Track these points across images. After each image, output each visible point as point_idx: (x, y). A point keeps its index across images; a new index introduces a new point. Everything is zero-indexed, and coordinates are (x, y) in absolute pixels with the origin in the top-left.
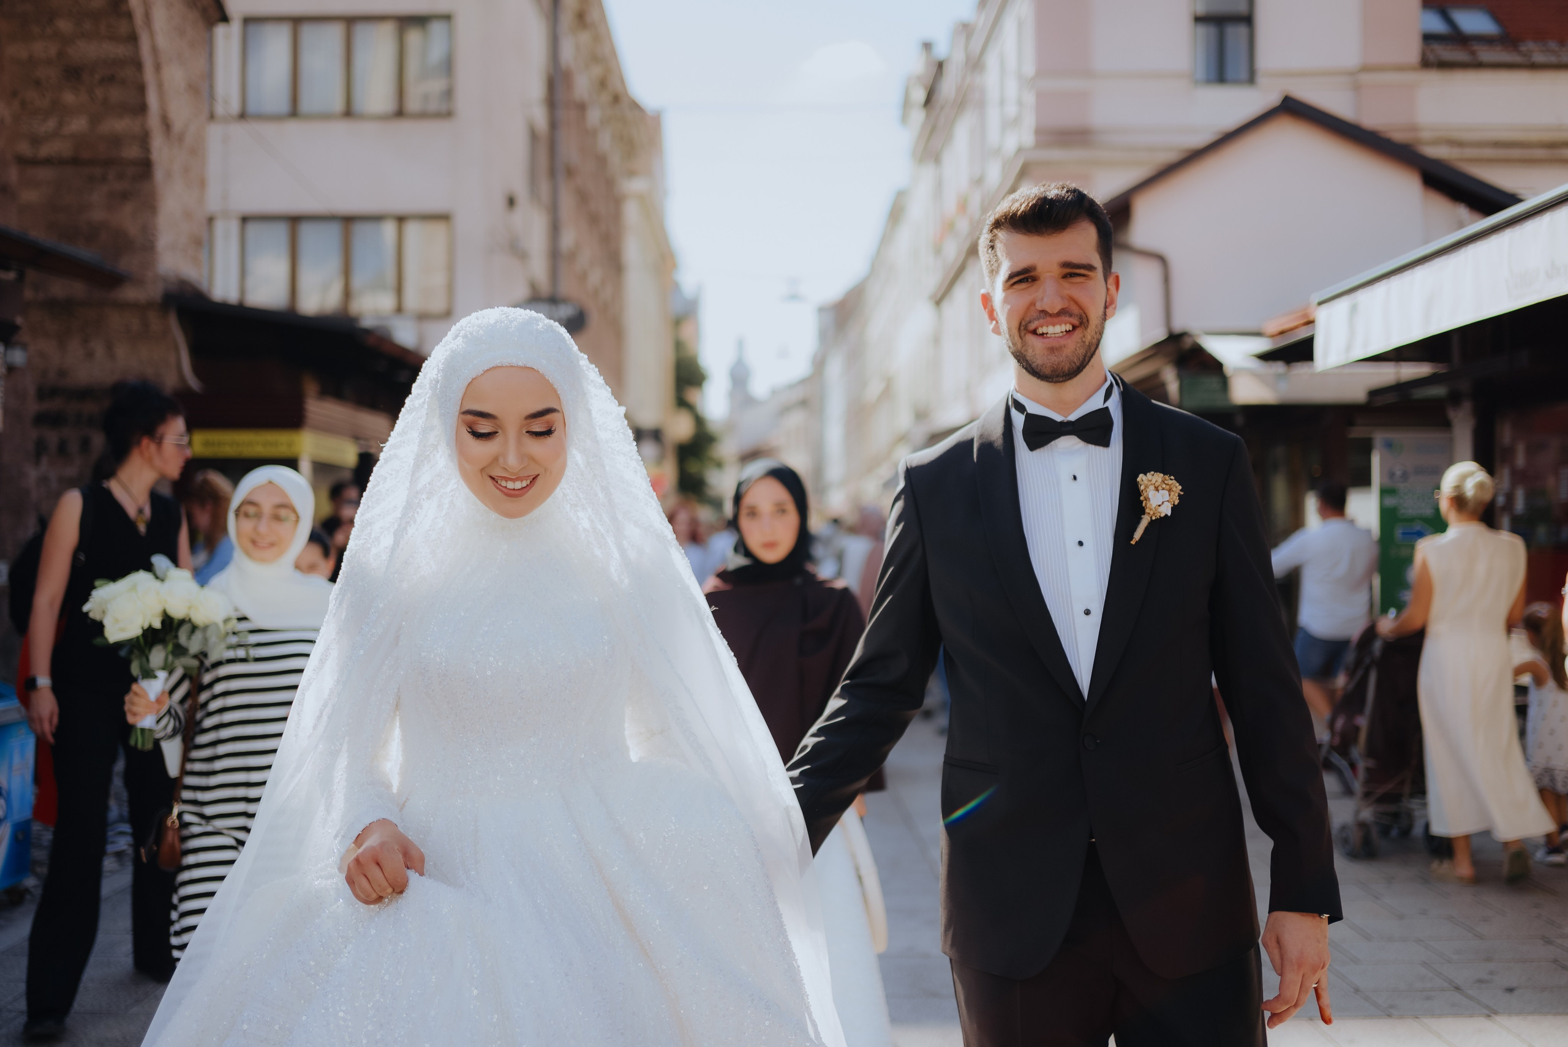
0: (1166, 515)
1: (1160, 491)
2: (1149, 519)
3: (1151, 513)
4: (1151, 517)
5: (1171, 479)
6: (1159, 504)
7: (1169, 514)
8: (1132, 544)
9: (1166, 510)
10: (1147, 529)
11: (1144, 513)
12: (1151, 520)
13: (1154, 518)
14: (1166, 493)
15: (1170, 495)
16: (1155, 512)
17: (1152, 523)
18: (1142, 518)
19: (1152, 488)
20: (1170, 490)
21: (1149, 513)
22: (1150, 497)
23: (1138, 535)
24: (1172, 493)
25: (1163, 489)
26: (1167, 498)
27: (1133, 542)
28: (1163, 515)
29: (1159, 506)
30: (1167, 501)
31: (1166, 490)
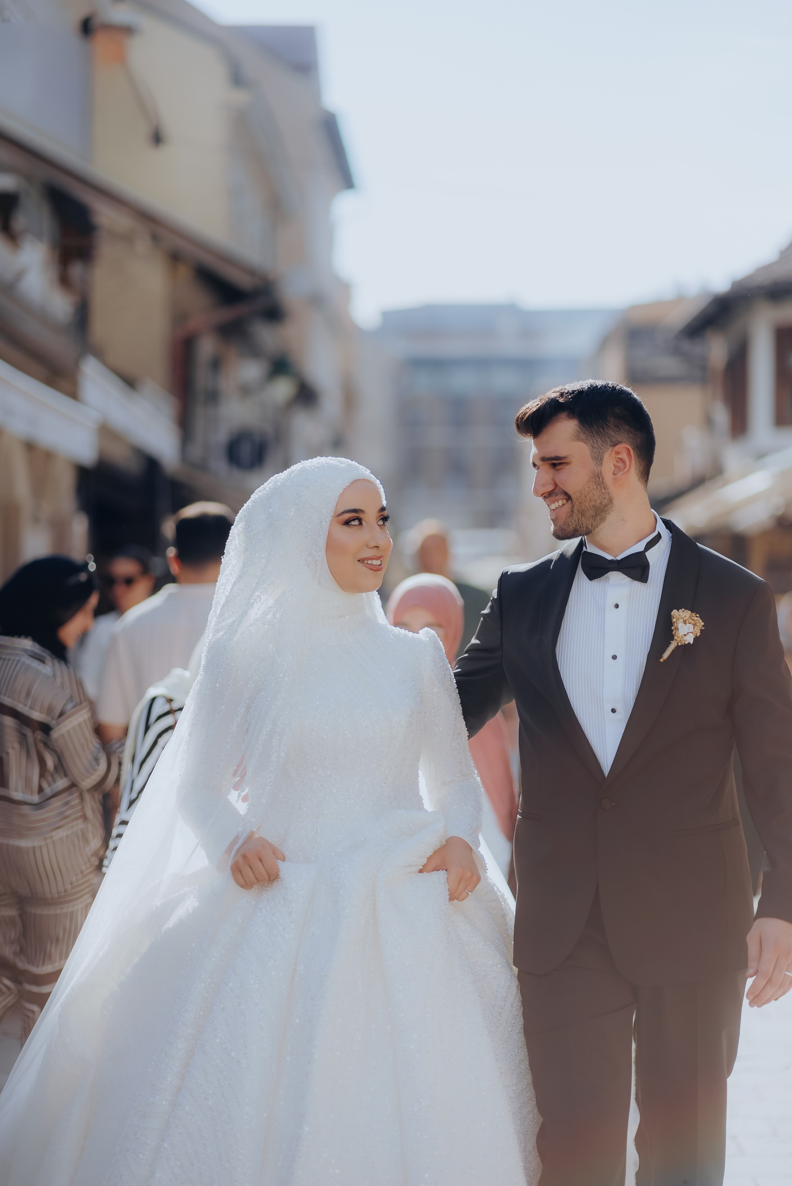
0: (689, 643)
1: (687, 624)
2: (676, 644)
5: (697, 617)
6: (685, 634)
7: (692, 643)
8: (661, 662)
9: (690, 639)
10: (673, 651)
11: (673, 640)
12: (678, 645)
13: (680, 644)
14: (692, 626)
15: (694, 628)
16: (681, 640)
17: (678, 647)
18: (671, 643)
19: (681, 620)
20: (695, 625)
21: (677, 640)
22: (679, 627)
23: (666, 655)
24: (696, 627)
25: (690, 623)
26: (692, 630)
27: (661, 660)
28: (686, 643)
29: (685, 635)
30: (691, 632)
31: (692, 624)
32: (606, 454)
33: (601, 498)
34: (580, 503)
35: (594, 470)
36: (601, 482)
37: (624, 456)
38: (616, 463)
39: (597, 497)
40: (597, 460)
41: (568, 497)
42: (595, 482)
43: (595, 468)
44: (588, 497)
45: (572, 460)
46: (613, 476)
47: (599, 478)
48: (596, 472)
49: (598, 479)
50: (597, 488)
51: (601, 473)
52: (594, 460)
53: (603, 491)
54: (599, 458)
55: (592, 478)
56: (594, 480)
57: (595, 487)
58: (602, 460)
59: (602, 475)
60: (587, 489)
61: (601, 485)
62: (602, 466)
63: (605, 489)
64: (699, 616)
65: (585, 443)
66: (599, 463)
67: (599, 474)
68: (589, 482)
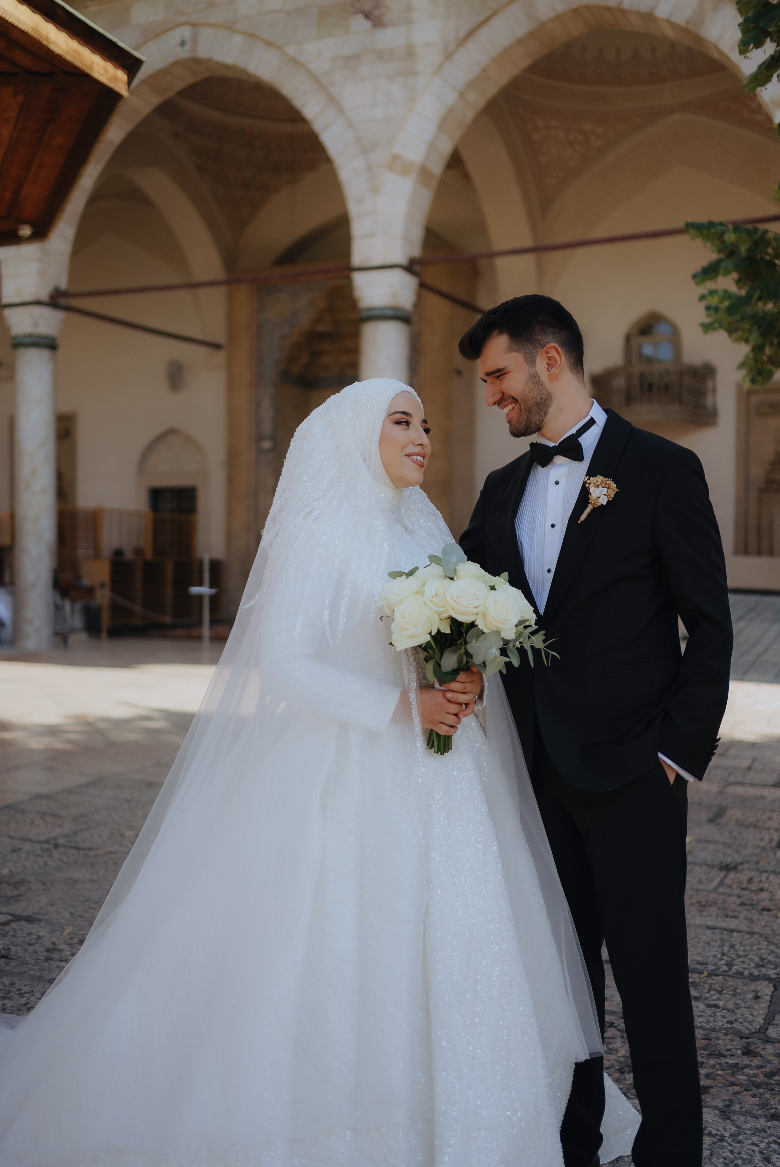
0: (602, 505)
1: (600, 488)
2: (592, 507)
3: (593, 502)
4: (594, 506)
5: (611, 481)
7: (605, 504)
8: (578, 523)
9: (603, 501)
10: (589, 515)
11: (589, 503)
12: (594, 508)
13: (595, 506)
14: (606, 490)
16: (596, 502)
17: (594, 510)
18: (588, 506)
19: (596, 485)
20: (608, 488)
22: (594, 493)
23: (583, 517)
24: (609, 490)
25: (603, 486)
26: (605, 493)
27: (579, 522)
28: (600, 504)
29: (598, 498)
30: (605, 495)
31: (606, 488)
32: (538, 356)
33: (540, 394)
34: (525, 403)
35: (530, 372)
36: (538, 380)
37: (554, 353)
38: (549, 362)
39: (537, 394)
40: (531, 363)
41: (515, 400)
42: (533, 382)
43: (530, 370)
44: (530, 396)
45: (509, 370)
46: (548, 373)
47: (536, 378)
48: (532, 373)
49: (534, 378)
50: (535, 386)
51: (536, 373)
52: (529, 364)
53: (541, 388)
54: (532, 361)
55: (530, 379)
56: (532, 380)
57: (533, 386)
58: (535, 362)
59: (538, 374)
60: (527, 390)
61: (538, 383)
62: (536, 367)
63: (542, 386)
64: (612, 480)
65: (518, 352)
66: (533, 365)
67: (534, 374)
68: (527, 383)
